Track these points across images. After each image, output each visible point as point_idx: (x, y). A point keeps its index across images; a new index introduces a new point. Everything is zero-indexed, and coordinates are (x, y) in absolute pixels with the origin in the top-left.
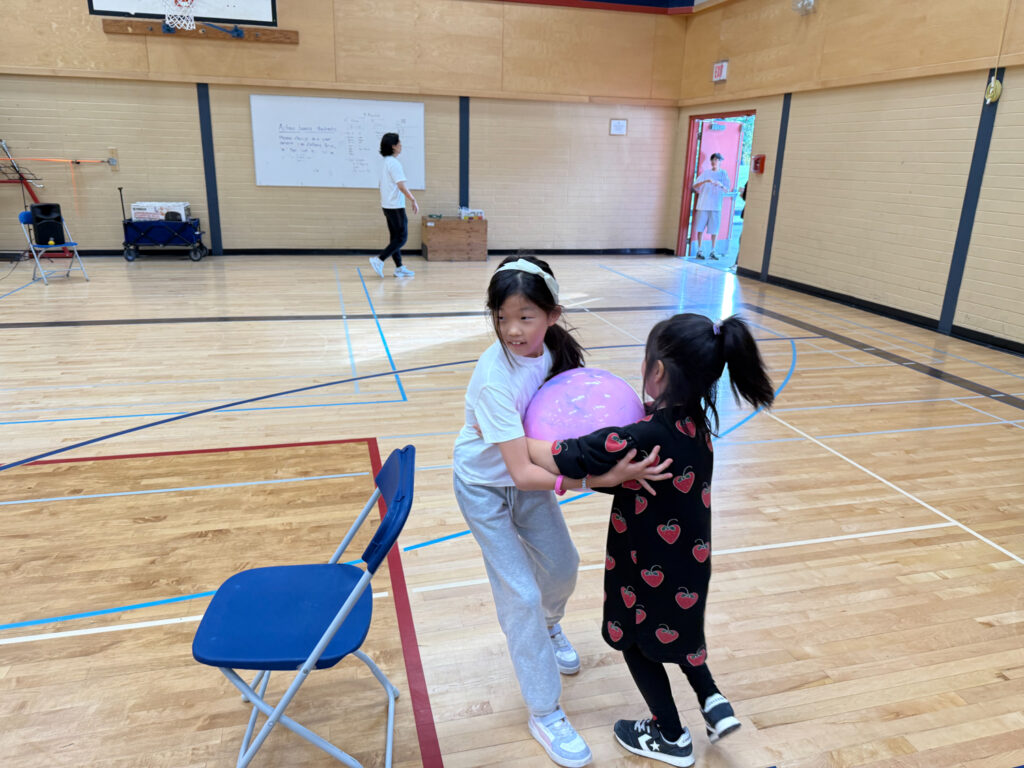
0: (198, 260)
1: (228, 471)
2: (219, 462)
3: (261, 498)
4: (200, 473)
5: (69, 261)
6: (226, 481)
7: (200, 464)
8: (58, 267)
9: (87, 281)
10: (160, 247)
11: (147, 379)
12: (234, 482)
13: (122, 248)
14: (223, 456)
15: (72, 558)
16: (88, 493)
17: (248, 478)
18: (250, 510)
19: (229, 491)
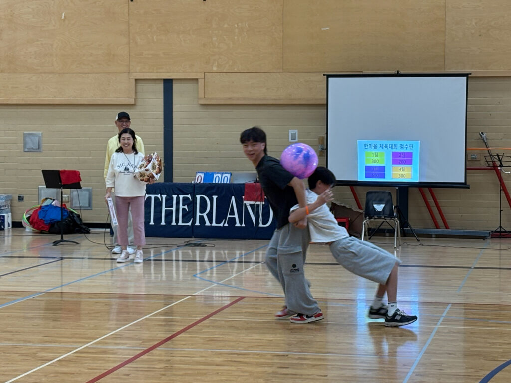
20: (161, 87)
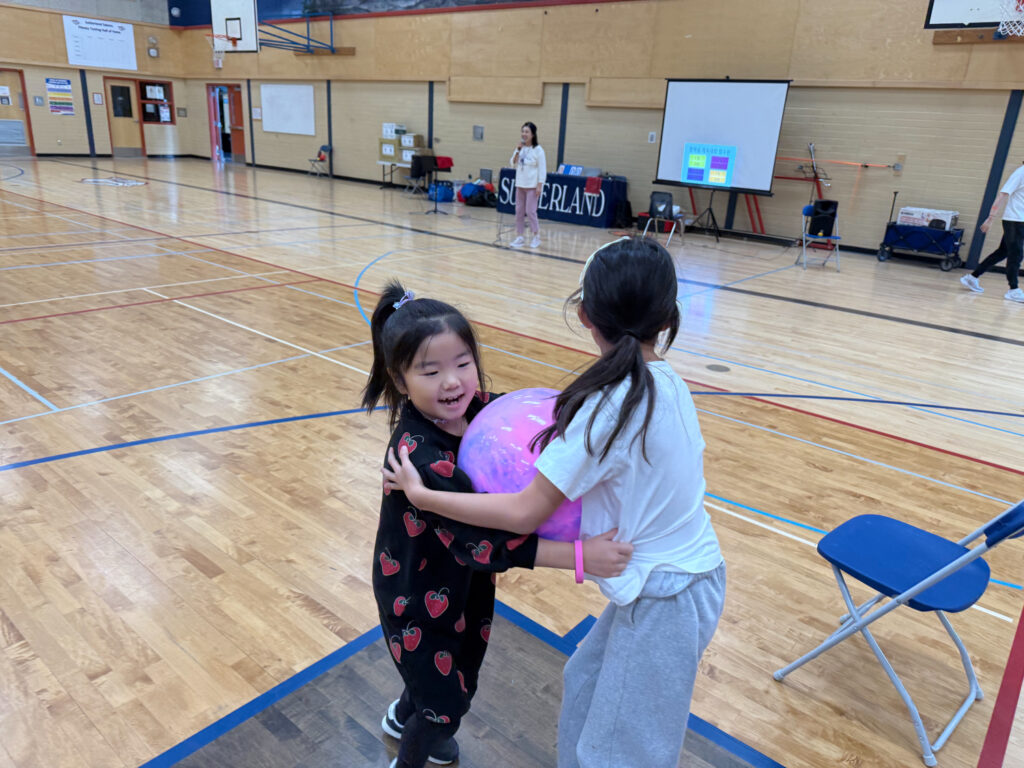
0: (948, 271)
1: (899, 457)
2: (894, 448)
3: (919, 490)
4: (873, 449)
5: (828, 253)
6: (895, 464)
7: (875, 442)
8: (819, 256)
9: (838, 271)
10: (914, 252)
11: (858, 362)
12: (900, 467)
13: (877, 247)
14: (900, 444)
15: (754, 469)
16: (780, 431)
17: (913, 469)
18: (905, 495)
19: (892, 472)
20: (560, 89)
